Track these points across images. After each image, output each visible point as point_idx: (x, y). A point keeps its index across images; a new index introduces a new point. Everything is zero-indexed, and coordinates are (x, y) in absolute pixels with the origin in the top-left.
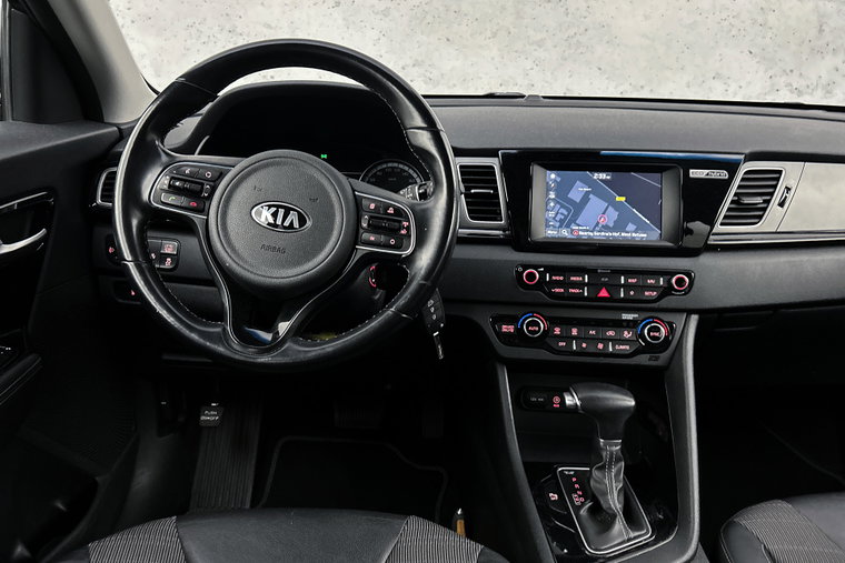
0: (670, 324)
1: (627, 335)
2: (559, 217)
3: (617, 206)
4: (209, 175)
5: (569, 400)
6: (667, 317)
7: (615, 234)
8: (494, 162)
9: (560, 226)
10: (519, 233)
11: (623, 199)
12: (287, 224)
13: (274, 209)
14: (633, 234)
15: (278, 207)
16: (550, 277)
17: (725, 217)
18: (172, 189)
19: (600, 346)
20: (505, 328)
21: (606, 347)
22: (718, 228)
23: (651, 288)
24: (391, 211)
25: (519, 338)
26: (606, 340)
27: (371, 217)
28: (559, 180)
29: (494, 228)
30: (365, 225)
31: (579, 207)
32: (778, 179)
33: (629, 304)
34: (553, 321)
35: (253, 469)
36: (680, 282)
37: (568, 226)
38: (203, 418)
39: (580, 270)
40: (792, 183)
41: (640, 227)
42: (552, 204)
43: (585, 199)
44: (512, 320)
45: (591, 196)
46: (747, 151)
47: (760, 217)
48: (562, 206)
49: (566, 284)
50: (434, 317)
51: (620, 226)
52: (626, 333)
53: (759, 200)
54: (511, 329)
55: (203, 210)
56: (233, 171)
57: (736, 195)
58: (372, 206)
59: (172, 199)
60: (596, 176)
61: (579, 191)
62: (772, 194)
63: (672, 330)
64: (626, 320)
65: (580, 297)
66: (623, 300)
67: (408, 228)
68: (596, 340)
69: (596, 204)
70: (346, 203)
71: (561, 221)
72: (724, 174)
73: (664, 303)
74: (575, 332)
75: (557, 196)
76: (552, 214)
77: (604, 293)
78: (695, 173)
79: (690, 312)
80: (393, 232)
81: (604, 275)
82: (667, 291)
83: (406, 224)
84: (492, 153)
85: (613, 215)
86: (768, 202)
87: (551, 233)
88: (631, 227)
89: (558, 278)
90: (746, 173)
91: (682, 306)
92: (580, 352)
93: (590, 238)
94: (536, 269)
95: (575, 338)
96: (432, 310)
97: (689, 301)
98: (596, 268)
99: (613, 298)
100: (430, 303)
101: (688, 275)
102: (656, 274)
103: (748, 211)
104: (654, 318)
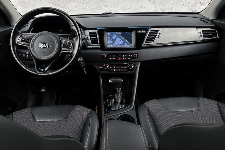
1: (125, 67)
2: (111, 42)
3: (123, 40)
4: (30, 37)
5: (110, 81)
6: (134, 63)
7: (122, 46)
8: (96, 31)
10: (103, 47)
11: (124, 38)
12: (45, 47)
13: (43, 44)
14: (126, 46)
15: (44, 44)
16: (109, 56)
17: (146, 41)
18: (22, 41)
19: (120, 70)
20: (100, 67)
21: (121, 70)
22: (144, 43)
23: (129, 57)
24: (67, 43)
25: (103, 69)
26: (121, 69)
27: (63, 45)
28: (110, 34)
29: (98, 46)
30: (62, 46)
31: (115, 40)
32: (158, 32)
33: (126, 61)
34: (110, 66)
35: (55, 102)
36: (135, 56)
37: (112, 45)
38: (41, 91)
39: (115, 54)
40: (161, 33)
41: (128, 44)
42: (109, 40)
43: (116, 38)
44: (102, 66)
46: (150, 26)
47: (154, 40)
48: (111, 40)
49: (112, 57)
50: (83, 65)
51: (123, 44)
53: (153, 37)
54: (101, 67)
55: (29, 45)
56: (34, 36)
57: (148, 36)
58: (64, 42)
59: (22, 43)
60: (118, 33)
61: (115, 37)
62: (156, 35)
63: (135, 66)
64: (125, 64)
65: (115, 60)
66: (124, 60)
67: (71, 47)
68: (119, 69)
69: (118, 39)
70: (58, 42)
71: (111, 44)
72: (145, 31)
73: (133, 60)
74: (114, 67)
75: (110, 38)
76: (109, 42)
77: (120, 59)
78: (139, 32)
79: (139, 62)
80: (68, 48)
81: (120, 55)
82: (133, 57)
83: (70, 46)
84: (95, 29)
85: (122, 41)
86: (155, 37)
87: (109, 46)
88: (126, 44)
90: (151, 31)
91: (136, 61)
92: (116, 72)
93: (117, 47)
94: (105, 54)
95: (114, 68)
96: (82, 64)
97: (138, 59)
98: (118, 53)
99: (122, 60)
100: (81, 62)
101: (137, 54)
102: (130, 54)
103: (151, 39)
104: (131, 63)
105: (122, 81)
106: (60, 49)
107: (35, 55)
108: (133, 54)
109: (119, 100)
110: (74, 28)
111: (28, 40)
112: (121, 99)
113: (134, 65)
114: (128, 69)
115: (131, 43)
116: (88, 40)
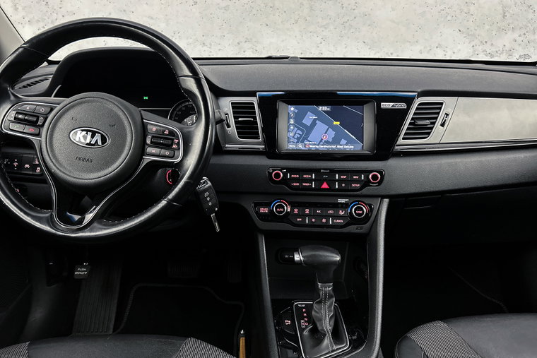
0: (370, 205)
1: (341, 213)
2: (297, 136)
3: (334, 128)
4: (43, 110)
5: (297, 257)
6: (368, 201)
7: (333, 146)
8: (254, 100)
9: (297, 142)
10: (272, 148)
11: (338, 123)
12: (93, 142)
13: (84, 133)
14: (345, 146)
15: (87, 131)
16: (290, 176)
17: (406, 134)
18: (17, 120)
19: (324, 220)
20: (262, 210)
21: (328, 221)
22: (400, 141)
23: (355, 181)
24: (167, 132)
25: (271, 217)
26: (327, 217)
27: (153, 137)
28: (296, 111)
29: (257, 144)
30: (148, 142)
31: (309, 129)
32: (440, 108)
33: (343, 192)
34: (293, 205)
35: (116, 306)
36: (375, 177)
37: (302, 142)
38: (76, 273)
39: (309, 171)
40: (450, 111)
41: (349, 142)
42: (292, 128)
43: (314, 123)
44: (267, 205)
45: (317, 122)
46: (419, 90)
47: (429, 134)
48: (299, 129)
49: (301, 180)
50: (210, 204)
51: (336, 141)
52: (341, 211)
53: (428, 122)
54: (266, 210)
55: (38, 135)
56: (59, 107)
57: (412, 119)
58: (154, 129)
59: (16, 127)
60: (320, 108)
61: (309, 118)
62: (436, 118)
63: (371, 210)
64: (341, 203)
65: (310, 188)
66: (338, 190)
67: (179, 143)
68: (321, 216)
69: (321, 127)
70: (135, 126)
71: (298, 139)
72: (404, 106)
73: (365, 191)
74: (307, 211)
75: (295, 122)
76: (292, 134)
77: (325, 186)
78: (385, 105)
79: (383, 197)
80: (168, 147)
81: (325, 174)
82: (366, 183)
83: (176, 141)
84: (252, 94)
85: (332, 134)
86: (434, 123)
87: (291, 146)
88: (343, 141)
89: (295, 176)
90: (419, 105)
91: (376, 193)
92: (311, 225)
93: (317, 149)
94: (281, 170)
95: (307, 215)
96: (208, 199)
97: (381, 190)
98: (321, 169)
99: (331, 189)
100: (207, 194)
101: (380, 173)
102: (359, 172)
103: (420, 130)
104: (359, 201)
105: (338, 258)
106: (140, 151)
107: (54, 169)
108: (367, 172)
109: (327, 325)
110: (191, 84)
111: (38, 117)
114: (352, 220)
115: (361, 139)
116: (229, 126)
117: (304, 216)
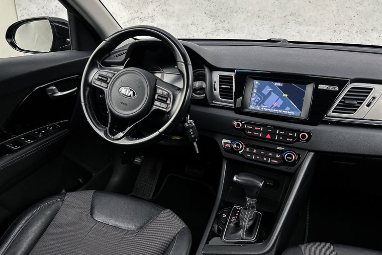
1: (278, 156)
2: (257, 100)
3: (283, 98)
5: (235, 178)
6: (298, 152)
7: (280, 111)
8: (233, 74)
9: (256, 105)
11: (286, 95)
12: (129, 95)
13: (126, 89)
14: (288, 112)
16: (247, 126)
17: (335, 109)
19: (265, 159)
20: (227, 145)
21: (267, 160)
22: (330, 113)
23: (290, 137)
24: (166, 94)
25: (231, 150)
26: (268, 157)
27: (158, 96)
28: (259, 84)
29: (229, 103)
31: (266, 97)
32: (369, 93)
33: (279, 144)
34: (247, 146)
35: (156, 184)
37: (260, 105)
38: (135, 160)
39: (260, 125)
40: (377, 95)
41: (292, 109)
42: (254, 95)
43: (269, 94)
45: (272, 93)
46: (353, 78)
47: (355, 110)
48: (259, 96)
49: (253, 130)
50: (193, 136)
51: (283, 107)
53: (355, 102)
54: (229, 146)
55: (107, 88)
56: (117, 74)
57: (343, 98)
58: (160, 91)
60: (276, 84)
61: (267, 90)
62: (364, 100)
63: (299, 158)
64: (279, 150)
65: (258, 137)
66: (277, 141)
67: (170, 101)
68: (263, 156)
69: (274, 96)
71: (257, 103)
72: (337, 88)
73: (295, 144)
74: (255, 151)
75: (257, 92)
76: (253, 99)
77: (268, 136)
78: (321, 87)
79: (310, 151)
81: (270, 128)
82: (298, 139)
83: (169, 99)
84: (232, 70)
85: (281, 102)
86: (361, 103)
87: (251, 107)
88: (288, 108)
89: (250, 127)
90: (351, 89)
91: (304, 147)
92: (256, 160)
93: (268, 112)
94: (241, 122)
95: (254, 154)
96: (192, 133)
97: (308, 146)
98: (268, 125)
99: (272, 139)
100: (191, 130)
101: (309, 134)
102: (294, 131)
103: (349, 106)
104: (291, 151)
105: (261, 185)
106: (151, 102)
108: (299, 132)
110: (182, 67)
111: (107, 79)
112: (251, 223)
113: (299, 155)
114: (283, 162)
115: (300, 108)
116: (215, 90)
117: (252, 154)
